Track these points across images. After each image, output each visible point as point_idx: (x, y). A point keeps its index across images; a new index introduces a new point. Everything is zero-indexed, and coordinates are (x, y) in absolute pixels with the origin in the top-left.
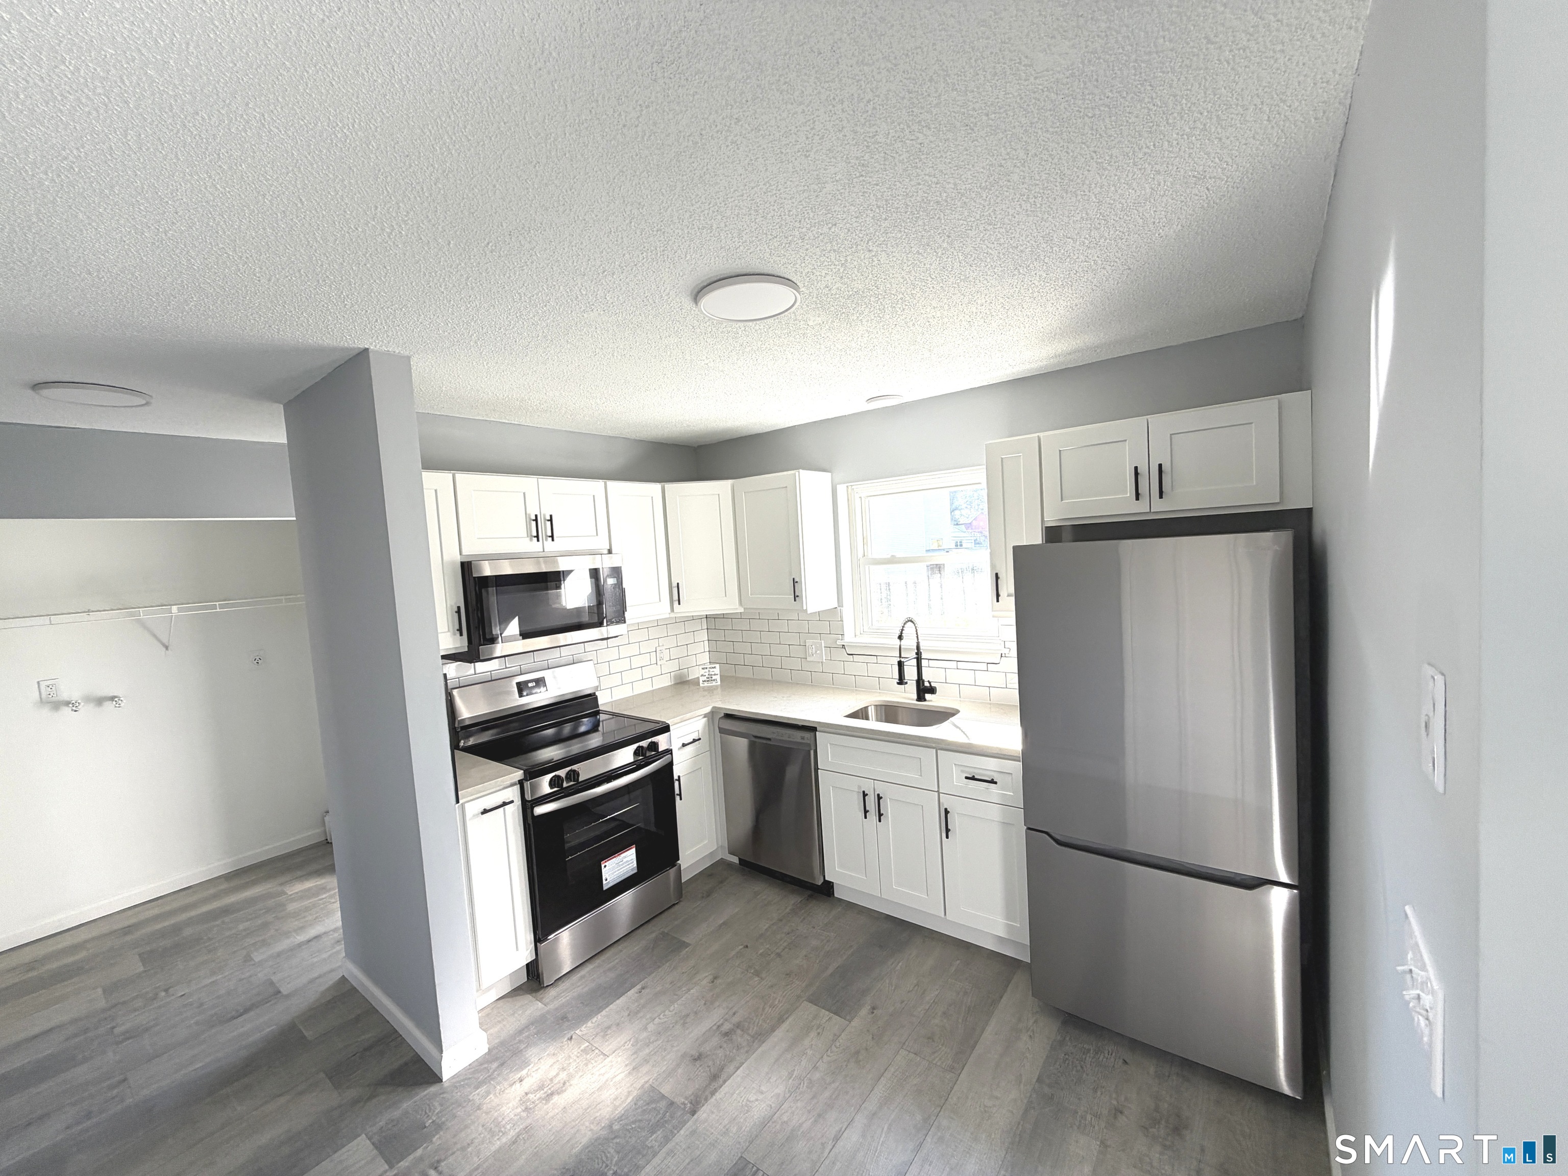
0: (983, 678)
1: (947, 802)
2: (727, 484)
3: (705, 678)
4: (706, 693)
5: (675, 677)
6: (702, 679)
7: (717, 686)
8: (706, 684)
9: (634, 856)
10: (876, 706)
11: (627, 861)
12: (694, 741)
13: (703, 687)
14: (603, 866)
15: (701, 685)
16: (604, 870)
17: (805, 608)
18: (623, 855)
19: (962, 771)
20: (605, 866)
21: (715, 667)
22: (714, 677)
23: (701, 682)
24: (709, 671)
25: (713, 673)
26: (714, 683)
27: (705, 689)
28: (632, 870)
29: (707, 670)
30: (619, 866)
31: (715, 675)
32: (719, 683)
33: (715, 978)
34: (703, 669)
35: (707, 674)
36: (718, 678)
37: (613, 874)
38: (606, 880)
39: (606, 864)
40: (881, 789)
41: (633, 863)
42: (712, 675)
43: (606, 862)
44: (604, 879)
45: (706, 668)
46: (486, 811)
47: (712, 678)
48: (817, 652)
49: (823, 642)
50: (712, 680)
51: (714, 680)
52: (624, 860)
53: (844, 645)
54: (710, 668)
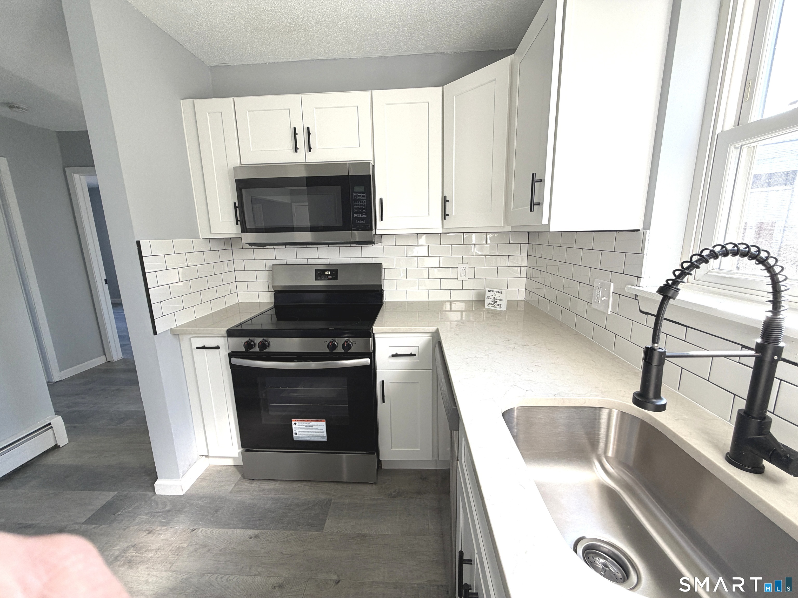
3: (490, 301)
4: (490, 315)
5: (478, 295)
6: (487, 301)
7: (501, 312)
8: (490, 307)
9: (324, 428)
11: (318, 429)
13: (488, 310)
14: (293, 423)
15: (486, 307)
16: (294, 426)
17: (546, 222)
18: (313, 423)
20: (295, 424)
22: (499, 302)
23: (486, 304)
24: (495, 295)
25: (498, 298)
26: (498, 308)
27: (489, 311)
28: (322, 437)
29: (493, 294)
30: (309, 429)
31: (500, 300)
32: (504, 308)
34: (489, 291)
35: (492, 297)
36: (504, 304)
37: (303, 432)
38: (296, 434)
41: (322, 432)
42: (497, 299)
43: (296, 421)
44: (294, 432)
45: (493, 291)
46: (204, 347)
47: (496, 302)
48: (603, 299)
49: (612, 284)
50: (496, 305)
51: (498, 305)
52: (314, 427)
53: (636, 295)
54: (496, 292)
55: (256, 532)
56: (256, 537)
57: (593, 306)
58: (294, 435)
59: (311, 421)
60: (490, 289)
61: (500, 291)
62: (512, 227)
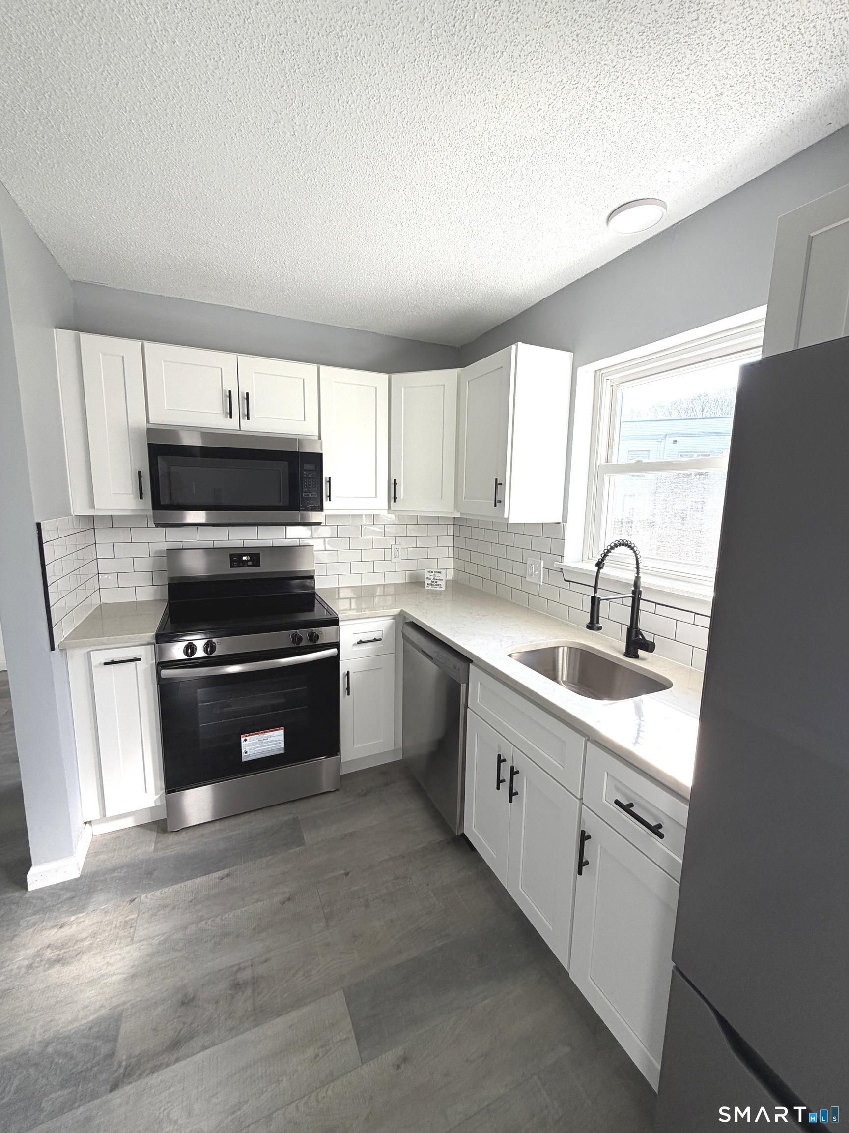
1: (588, 821)
2: (455, 372)
3: (430, 582)
4: (430, 596)
5: (411, 576)
6: (427, 582)
7: (441, 591)
8: (430, 587)
9: (282, 738)
10: (570, 648)
11: (274, 741)
12: (375, 640)
13: (428, 590)
14: (243, 739)
15: (426, 588)
16: (243, 743)
17: (506, 516)
18: (268, 734)
20: (245, 740)
22: (439, 582)
23: (426, 585)
24: (434, 575)
25: (438, 578)
26: (438, 588)
27: (429, 592)
28: (279, 749)
29: (432, 574)
30: (263, 743)
31: (440, 580)
32: (443, 588)
33: (289, 899)
34: (429, 572)
35: (432, 578)
36: (443, 583)
37: (255, 748)
38: (246, 753)
39: (247, 738)
41: (280, 743)
42: (436, 580)
43: (246, 736)
44: (243, 751)
45: (432, 572)
46: (113, 663)
47: (436, 582)
48: (536, 573)
49: (542, 562)
50: (436, 585)
51: (438, 585)
52: (270, 739)
53: (561, 569)
54: (436, 572)
55: (226, 871)
56: (228, 875)
57: (527, 579)
58: (243, 754)
59: (266, 732)
60: (429, 570)
61: (439, 571)
62: (461, 513)
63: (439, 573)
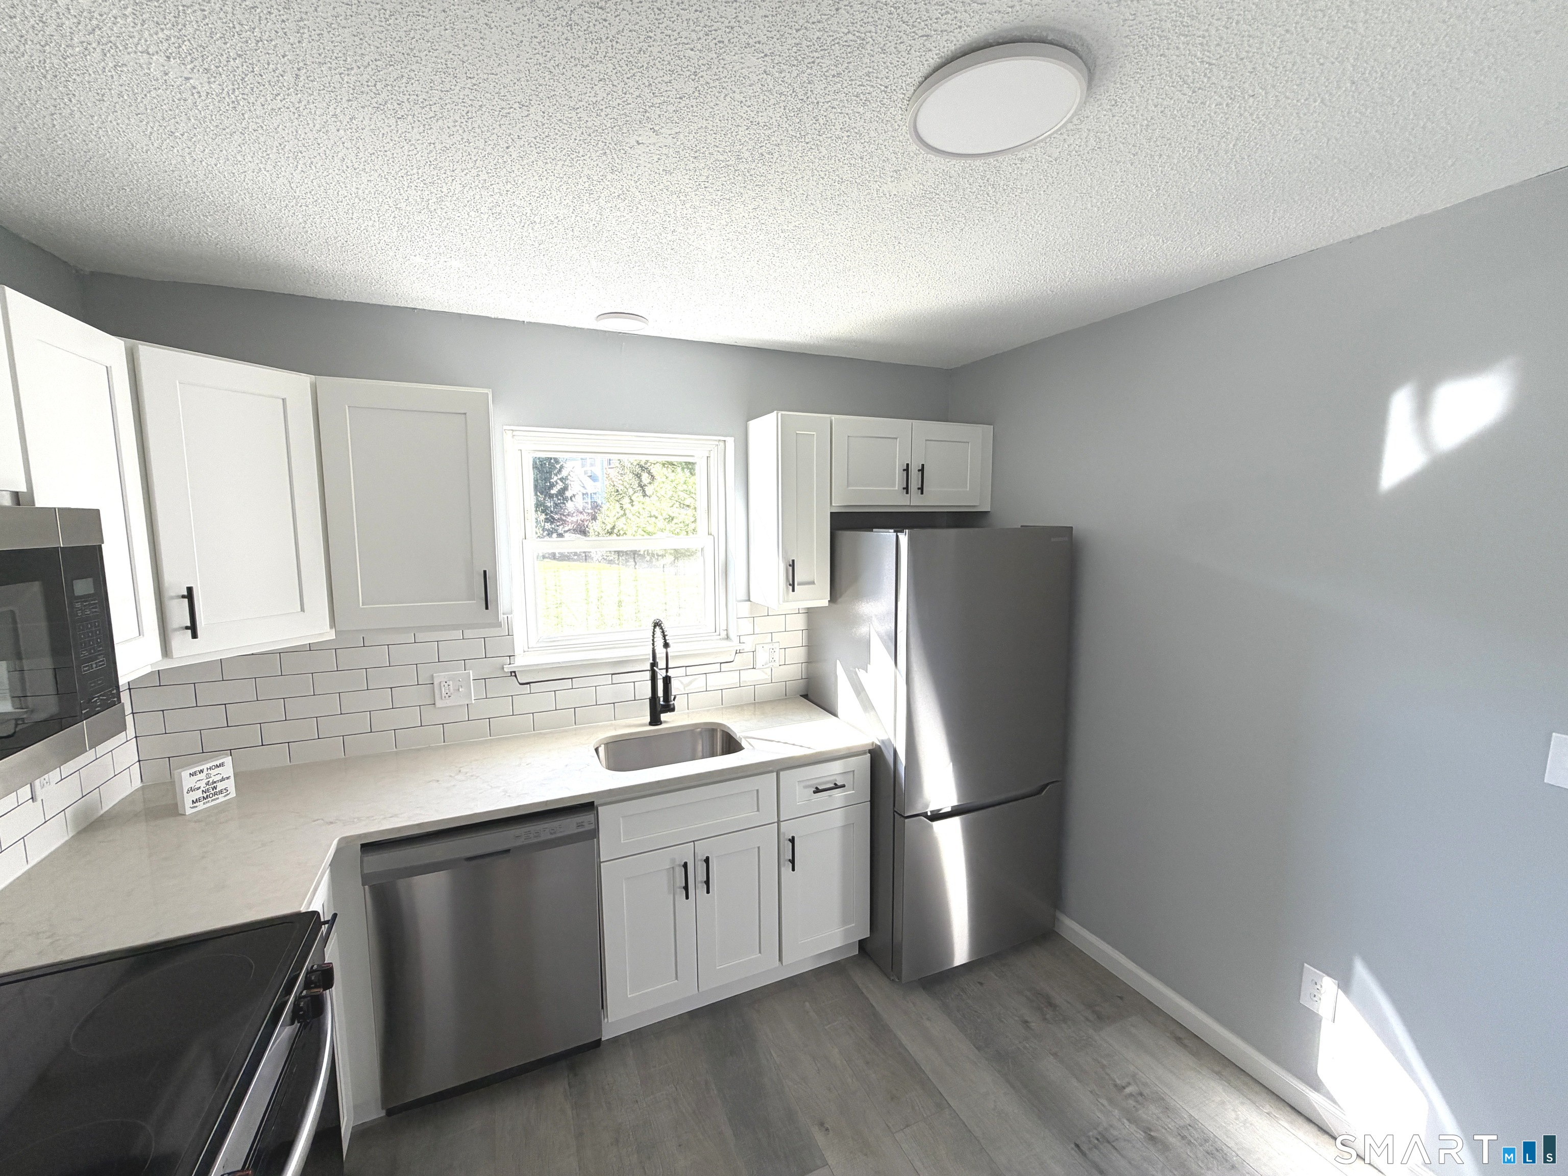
0: (716, 681)
1: (788, 830)
2: (304, 381)
3: (198, 795)
5: (73, 824)
6: (190, 798)
7: (227, 803)
8: (201, 806)
13: (195, 815)
15: (189, 812)
19: (806, 787)
21: (222, 765)
22: (220, 786)
23: (189, 805)
24: (208, 777)
25: (218, 778)
26: (221, 799)
27: (198, 818)
29: (203, 776)
31: (223, 780)
32: (233, 794)
34: (193, 775)
35: (202, 784)
36: (230, 784)
40: (703, 850)
42: (215, 782)
45: (202, 771)
47: (215, 788)
48: (459, 691)
49: (471, 672)
50: (215, 794)
51: (221, 792)
53: (514, 672)
54: (211, 768)
60: (192, 771)
61: (219, 762)
63: (217, 766)
